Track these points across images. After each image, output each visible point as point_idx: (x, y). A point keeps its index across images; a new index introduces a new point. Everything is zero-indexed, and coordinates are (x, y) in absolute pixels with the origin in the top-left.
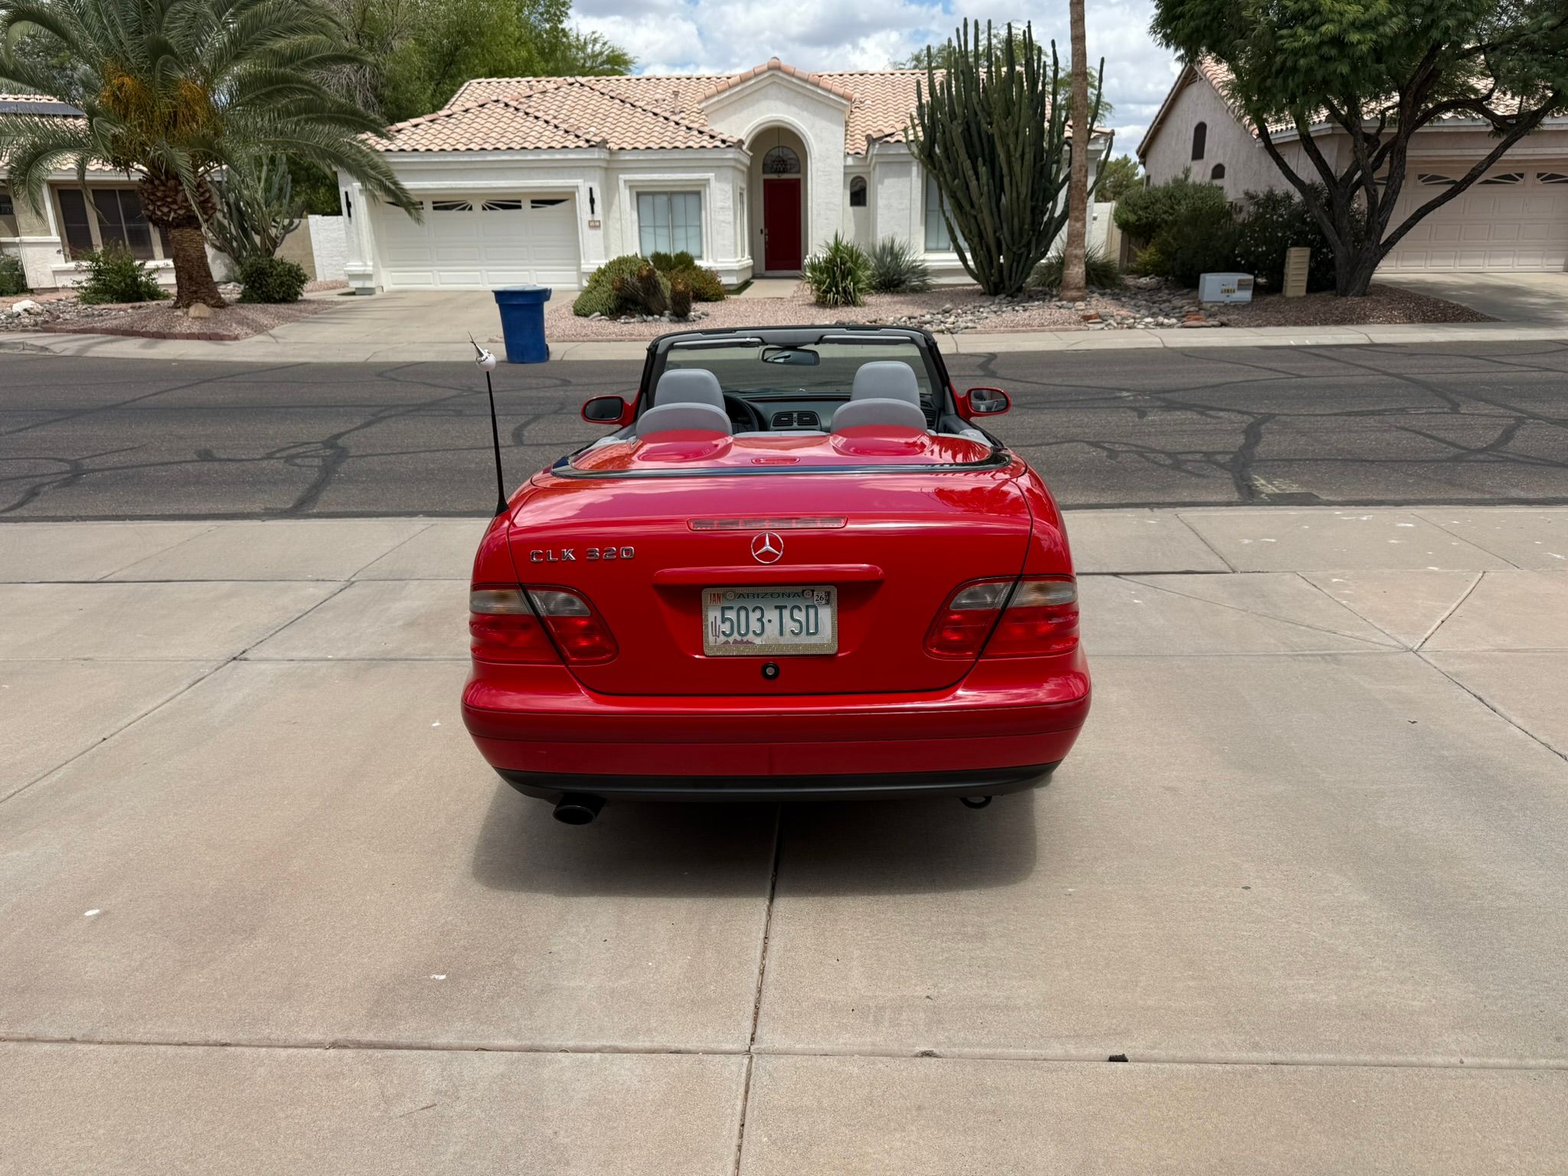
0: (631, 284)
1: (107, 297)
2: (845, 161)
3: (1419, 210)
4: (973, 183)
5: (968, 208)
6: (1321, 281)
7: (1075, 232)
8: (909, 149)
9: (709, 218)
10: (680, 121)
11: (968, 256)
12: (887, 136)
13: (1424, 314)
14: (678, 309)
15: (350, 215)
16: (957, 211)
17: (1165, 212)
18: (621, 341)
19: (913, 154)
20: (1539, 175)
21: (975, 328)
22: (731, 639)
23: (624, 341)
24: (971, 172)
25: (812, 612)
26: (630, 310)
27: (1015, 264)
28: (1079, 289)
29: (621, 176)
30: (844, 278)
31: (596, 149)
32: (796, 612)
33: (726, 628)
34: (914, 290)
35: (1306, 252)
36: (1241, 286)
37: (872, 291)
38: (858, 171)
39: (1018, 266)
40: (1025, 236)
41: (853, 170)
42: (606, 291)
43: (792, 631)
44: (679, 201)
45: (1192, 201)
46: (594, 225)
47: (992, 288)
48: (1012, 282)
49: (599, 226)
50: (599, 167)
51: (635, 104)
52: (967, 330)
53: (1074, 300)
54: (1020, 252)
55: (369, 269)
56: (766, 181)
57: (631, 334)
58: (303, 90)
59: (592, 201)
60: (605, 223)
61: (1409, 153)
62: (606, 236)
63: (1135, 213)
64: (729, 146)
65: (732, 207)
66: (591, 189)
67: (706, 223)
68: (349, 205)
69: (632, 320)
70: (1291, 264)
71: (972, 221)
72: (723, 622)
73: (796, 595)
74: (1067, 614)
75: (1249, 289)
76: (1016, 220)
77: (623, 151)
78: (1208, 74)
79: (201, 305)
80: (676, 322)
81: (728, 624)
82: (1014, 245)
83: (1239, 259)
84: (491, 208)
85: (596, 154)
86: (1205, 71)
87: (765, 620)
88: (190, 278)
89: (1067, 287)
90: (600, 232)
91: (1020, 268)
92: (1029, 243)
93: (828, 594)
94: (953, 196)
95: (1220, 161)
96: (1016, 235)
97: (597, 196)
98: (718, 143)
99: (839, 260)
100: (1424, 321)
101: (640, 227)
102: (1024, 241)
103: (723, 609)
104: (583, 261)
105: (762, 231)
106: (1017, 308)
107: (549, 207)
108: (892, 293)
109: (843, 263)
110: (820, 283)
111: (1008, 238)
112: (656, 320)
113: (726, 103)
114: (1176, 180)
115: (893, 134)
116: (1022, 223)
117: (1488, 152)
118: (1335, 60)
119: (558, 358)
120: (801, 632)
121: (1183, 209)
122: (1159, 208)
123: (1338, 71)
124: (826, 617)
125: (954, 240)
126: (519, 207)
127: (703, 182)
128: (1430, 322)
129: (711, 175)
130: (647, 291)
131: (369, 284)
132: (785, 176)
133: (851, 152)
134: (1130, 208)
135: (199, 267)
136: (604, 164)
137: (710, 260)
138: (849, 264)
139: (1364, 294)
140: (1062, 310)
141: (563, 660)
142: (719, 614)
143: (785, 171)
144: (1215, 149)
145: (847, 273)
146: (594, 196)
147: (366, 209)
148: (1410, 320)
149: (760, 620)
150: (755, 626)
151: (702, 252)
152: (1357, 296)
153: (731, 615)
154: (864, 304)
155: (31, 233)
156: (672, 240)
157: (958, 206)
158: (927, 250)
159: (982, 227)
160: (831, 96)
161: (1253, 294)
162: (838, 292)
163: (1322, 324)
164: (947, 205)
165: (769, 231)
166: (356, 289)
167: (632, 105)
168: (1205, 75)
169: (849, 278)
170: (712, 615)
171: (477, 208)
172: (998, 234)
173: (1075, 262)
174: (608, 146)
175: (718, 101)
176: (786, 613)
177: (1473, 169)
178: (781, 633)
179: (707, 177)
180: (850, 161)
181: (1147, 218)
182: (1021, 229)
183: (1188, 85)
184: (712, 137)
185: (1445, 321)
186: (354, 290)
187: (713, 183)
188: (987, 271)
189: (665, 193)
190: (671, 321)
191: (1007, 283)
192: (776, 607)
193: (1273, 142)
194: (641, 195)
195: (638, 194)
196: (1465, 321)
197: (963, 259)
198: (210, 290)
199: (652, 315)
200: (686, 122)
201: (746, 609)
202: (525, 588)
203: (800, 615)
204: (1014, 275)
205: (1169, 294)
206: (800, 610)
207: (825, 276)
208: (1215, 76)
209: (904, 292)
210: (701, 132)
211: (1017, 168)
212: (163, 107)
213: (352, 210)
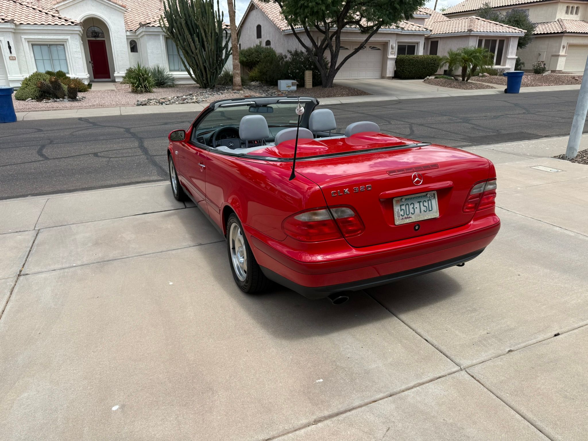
0: (46, 85)
2: (126, 33)
3: (345, 58)
4: (192, 45)
5: (191, 54)
6: (317, 82)
7: (236, 64)
8: (162, 30)
9: (70, 56)
10: (48, 13)
11: (192, 73)
12: (148, 24)
13: (352, 93)
14: (72, 96)
16: (186, 55)
17: (256, 58)
18: (48, 110)
19: (164, 31)
20: (370, 47)
21: (207, 101)
22: (404, 217)
23: (50, 110)
24: (191, 40)
25: (430, 202)
26: (47, 96)
27: (212, 76)
28: (240, 86)
29: (22, 36)
30: (144, 81)
31: (9, 23)
32: (424, 203)
33: (402, 213)
34: (170, 86)
35: (311, 72)
36: (293, 84)
37: (157, 87)
38: (133, 38)
39: (213, 77)
40: (215, 65)
41: (130, 37)
42: (32, 89)
43: (424, 210)
44: (53, 49)
45: (265, 53)
46: (12, 59)
47: (204, 85)
48: (212, 83)
49: (15, 59)
50: (11, 32)
51: (22, 3)
52: (203, 102)
53: (239, 90)
54: (214, 71)
56: (88, 40)
57: (53, 107)
59: (10, 48)
60: (18, 57)
61: (341, 38)
62: (19, 63)
63: (246, 58)
64: (76, 25)
65: (80, 51)
66: (8, 42)
67: (69, 58)
69: (49, 101)
70: (307, 76)
71: (193, 59)
72: (401, 211)
73: (424, 196)
74: (493, 193)
75: (295, 86)
76: (211, 59)
77: (22, 25)
78: (260, 7)
80: (71, 101)
81: (403, 211)
82: (211, 68)
83: (290, 75)
85: (9, 26)
86: (258, 6)
87: (415, 208)
89: (235, 85)
90: (16, 62)
91: (214, 78)
92: (216, 68)
93: (434, 194)
94: (184, 49)
95: (268, 39)
96: (212, 65)
97: (12, 45)
98: (70, 23)
99: (141, 74)
100: (352, 95)
101: (35, 60)
102: (215, 67)
103: (401, 206)
104: (8, 75)
105: (90, 62)
106: (218, 93)
108: (162, 87)
109: (143, 75)
110: (133, 83)
111: (209, 66)
112: (62, 101)
113: (68, 5)
114: (257, 46)
115: (150, 23)
116: (213, 60)
117: (365, 39)
118: (321, 5)
119: (21, 119)
120: (427, 210)
121: (262, 56)
122: (254, 56)
123: (322, 8)
124: (435, 203)
125: (185, 66)
127: (66, 40)
128: (354, 96)
129: (68, 37)
130: (55, 88)
132: (98, 39)
133: (128, 30)
134: (243, 56)
136: (13, 31)
137: (73, 74)
138: (145, 76)
139: (331, 87)
140: (236, 94)
141: (343, 236)
142: (399, 208)
143: (98, 37)
144: (266, 35)
145: (145, 80)
146: (11, 45)
148: (348, 95)
149: (413, 208)
150: (412, 211)
151: (68, 71)
152: (330, 87)
153: (403, 207)
154: (154, 92)
156: (53, 65)
157: (186, 53)
158: (170, 70)
159: (197, 61)
160: (117, 6)
161: (297, 88)
162: (142, 87)
163: (323, 97)
164: (181, 53)
165: (93, 62)
167: (20, 4)
168: (259, 7)
169: (146, 81)
170: (397, 209)
172: (204, 64)
173: (237, 76)
174: (14, 22)
175: (64, 5)
176: (421, 204)
177: (361, 44)
178: (421, 212)
179: (67, 38)
180: (128, 33)
181: (250, 59)
182: (213, 63)
183: (252, 10)
184: (66, 20)
185: (358, 95)
187: (70, 41)
188: (201, 79)
189: (47, 45)
190: (69, 101)
191: (210, 84)
192: (418, 202)
193: (296, 32)
194: (34, 45)
195: (33, 45)
196: (364, 95)
197: (190, 74)
199: (59, 98)
200: (51, 13)
201: (408, 204)
202: (328, 208)
203: (426, 204)
204: (212, 80)
205: (267, 88)
206: (426, 202)
207: (135, 80)
208: (262, 8)
209: (166, 87)
210: (60, 18)
211: (209, 38)
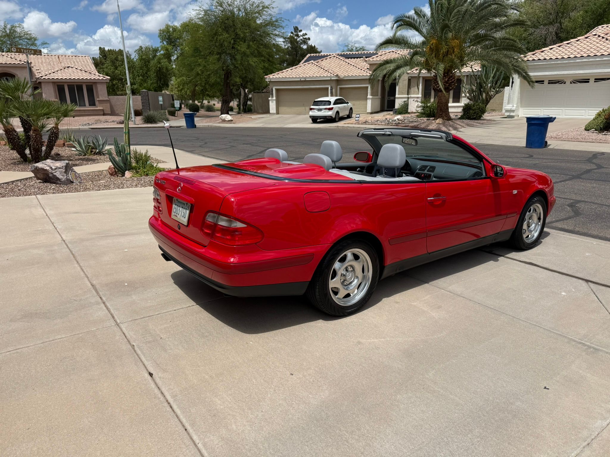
1: (424, 116)
15: (512, 87)
42: (601, 119)
55: (514, 108)
58: (491, 39)
68: (513, 82)
69: (609, 134)
79: (441, 119)
84: (574, 83)
88: (441, 110)
107: (603, 81)
119: (554, 147)
126: (588, 82)
131: (512, 114)
135: (445, 106)
147: (519, 84)
155: (413, 94)
166: (507, 116)
171: (568, 83)
186: (506, 116)
198: (446, 114)
212: (444, 50)
213: (513, 85)
